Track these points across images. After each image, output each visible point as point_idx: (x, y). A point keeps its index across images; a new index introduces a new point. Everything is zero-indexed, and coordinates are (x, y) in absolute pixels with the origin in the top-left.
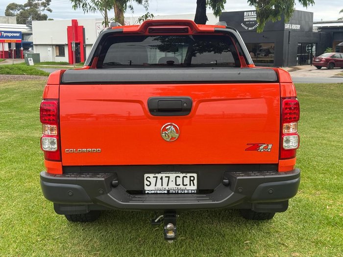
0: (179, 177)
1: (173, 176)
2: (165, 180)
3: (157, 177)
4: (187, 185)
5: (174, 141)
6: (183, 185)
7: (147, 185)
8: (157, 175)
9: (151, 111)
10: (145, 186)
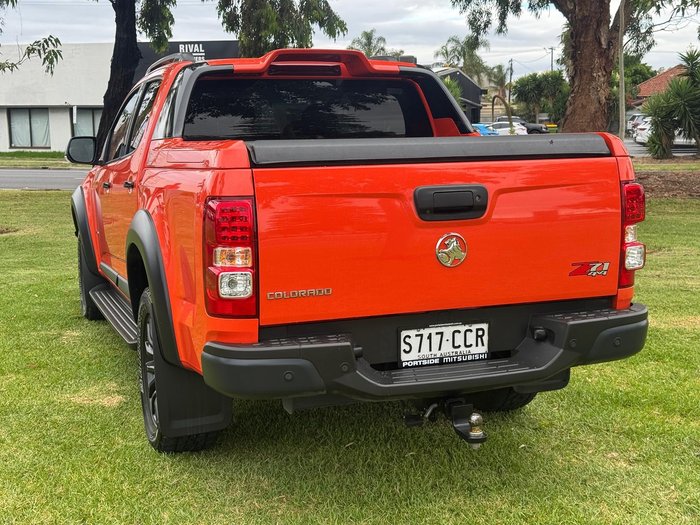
0: (459, 332)
1: (448, 331)
2: (436, 339)
3: (421, 335)
4: (471, 345)
5: (458, 266)
6: (466, 346)
7: (404, 351)
8: (422, 331)
9: (421, 212)
10: (402, 352)
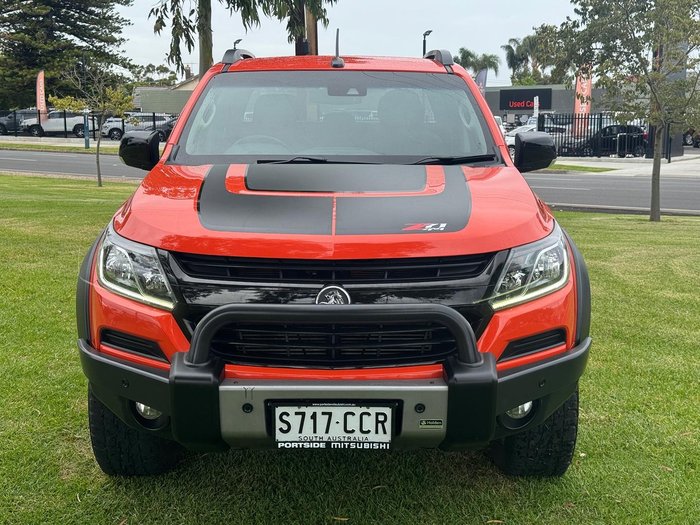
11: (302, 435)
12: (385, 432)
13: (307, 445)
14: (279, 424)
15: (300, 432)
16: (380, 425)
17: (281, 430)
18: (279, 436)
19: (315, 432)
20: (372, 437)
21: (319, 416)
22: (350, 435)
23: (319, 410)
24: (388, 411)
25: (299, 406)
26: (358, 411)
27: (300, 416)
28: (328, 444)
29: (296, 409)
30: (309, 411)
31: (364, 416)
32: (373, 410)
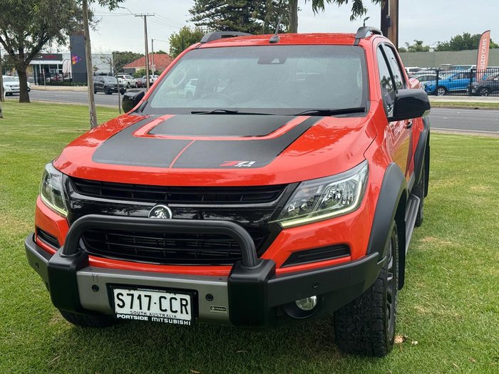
11: (133, 310)
12: (187, 313)
13: (136, 318)
14: (117, 301)
15: (131, 308)
16: (183, 307)
17: (118, 305)
18: (118, 310)
19: (141, 309)
20: (179, 315)
21: (143, 297)
22: (163, 313)
23: (143, 293)
24: (188, 297)
25: (130, 290)
26: (169, 296)
27: (130, 297)
28: (150, 318)
29: (127, 292)
30: (136, 293)
31: (173, 300)
32: (179, 296)
